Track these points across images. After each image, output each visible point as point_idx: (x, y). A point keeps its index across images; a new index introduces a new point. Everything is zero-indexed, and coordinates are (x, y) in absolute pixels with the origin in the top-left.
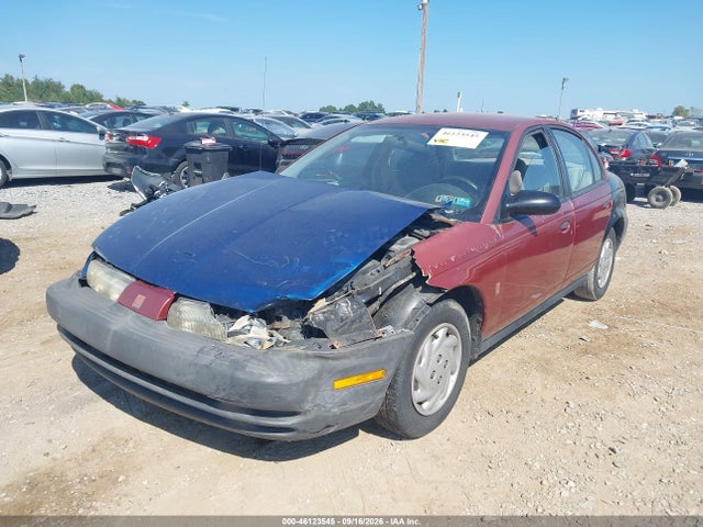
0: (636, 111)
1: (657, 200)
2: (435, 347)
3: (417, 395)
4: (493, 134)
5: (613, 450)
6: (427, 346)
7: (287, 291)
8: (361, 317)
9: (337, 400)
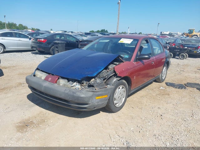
0: (178, 32)
1: (181, 57)
2: (119, 91)
3: (115, 102)
4: (135, 40)
5: (161, 115)
6: (118, 90)
7: (88, 75)
8: (102, 83)
9: (97, 101)
